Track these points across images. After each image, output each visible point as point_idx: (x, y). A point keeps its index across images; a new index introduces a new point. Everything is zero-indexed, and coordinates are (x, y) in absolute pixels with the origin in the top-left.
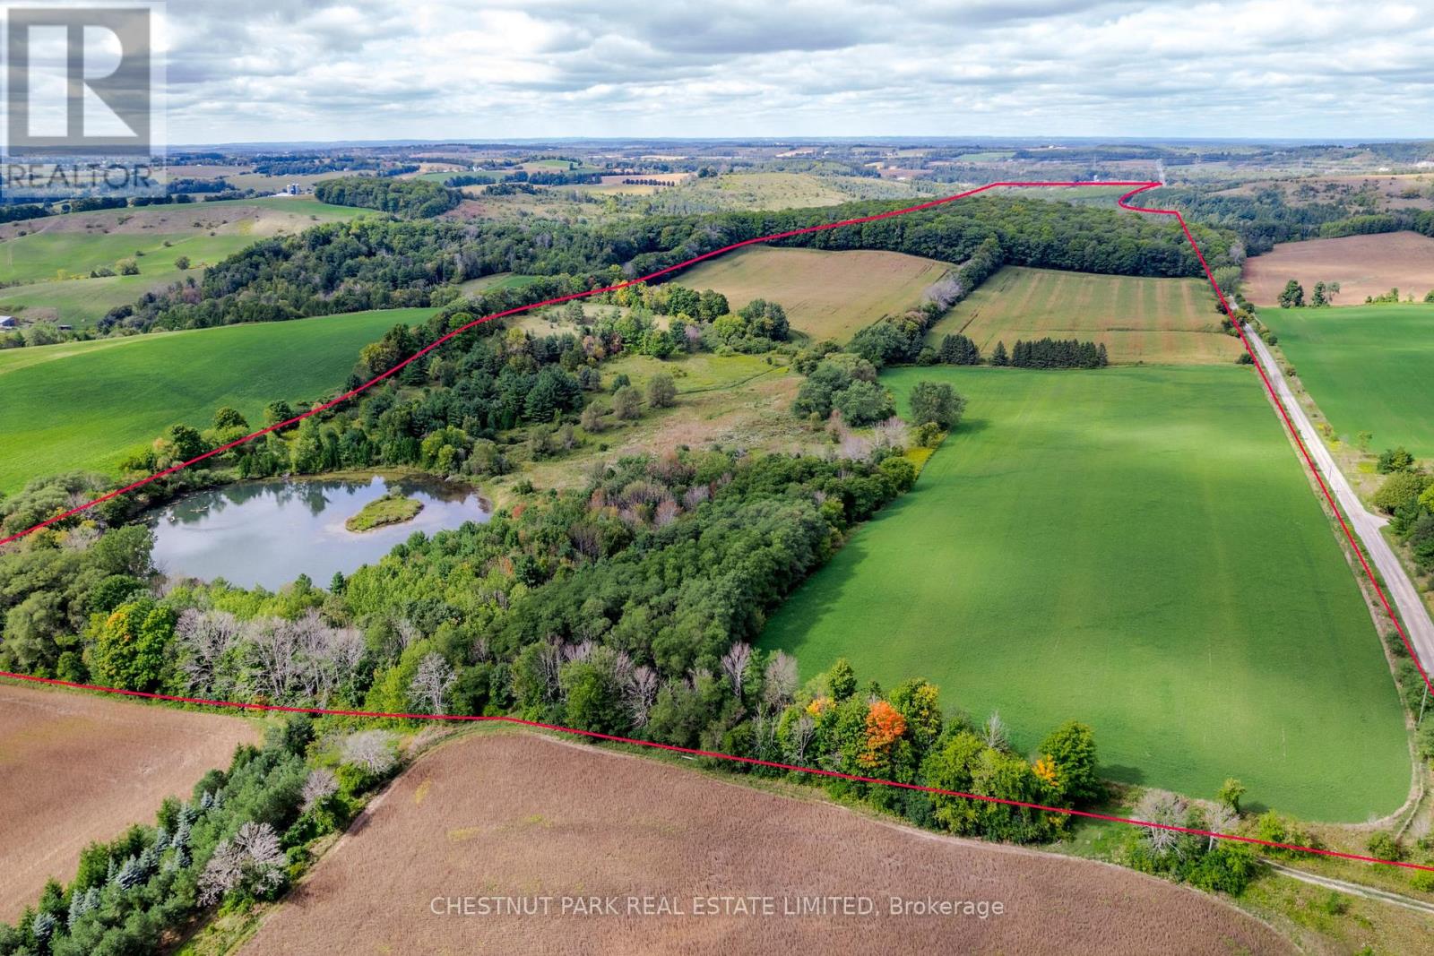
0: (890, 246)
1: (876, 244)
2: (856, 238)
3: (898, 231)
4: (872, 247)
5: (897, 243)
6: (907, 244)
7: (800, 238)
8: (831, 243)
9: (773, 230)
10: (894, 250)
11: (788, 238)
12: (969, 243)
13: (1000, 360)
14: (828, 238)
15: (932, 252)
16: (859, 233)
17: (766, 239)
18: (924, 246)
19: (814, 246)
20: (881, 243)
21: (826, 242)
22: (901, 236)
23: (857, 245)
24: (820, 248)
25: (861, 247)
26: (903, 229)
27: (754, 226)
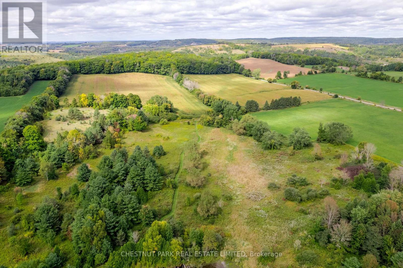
0: (136, 71)
1: (130, 70)
2: (122, 69)
3: (138, 65)
4: (129, 71)
5: (138, 69)
6: (142, 69)
7: (97, 70)
8: (112, 71)
9: (85, 68)
10: (137, 72)
11: (92, 71)
12: (166, 67)
13: (267, 108)
14: (110, 69)
15: (153, 72)
16: (122, 66)
17: (82, 72)
18: (149, 69)
19: (104, 73)
20: (132, 70)
21: (109, 71)
22: (139, 66)
23: (123, 71)
24: (107, 73)
25: (125, 72)
26: (140, 64)
27: (76, 67)
